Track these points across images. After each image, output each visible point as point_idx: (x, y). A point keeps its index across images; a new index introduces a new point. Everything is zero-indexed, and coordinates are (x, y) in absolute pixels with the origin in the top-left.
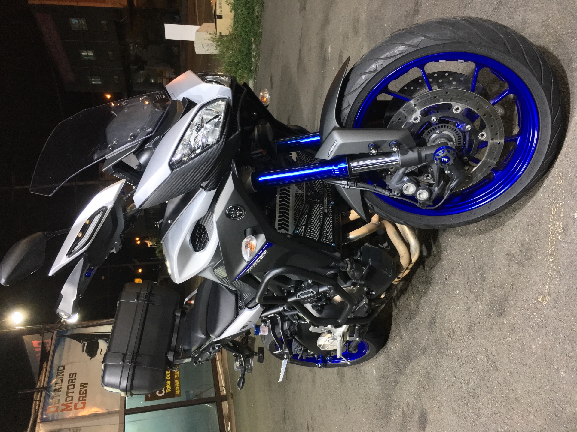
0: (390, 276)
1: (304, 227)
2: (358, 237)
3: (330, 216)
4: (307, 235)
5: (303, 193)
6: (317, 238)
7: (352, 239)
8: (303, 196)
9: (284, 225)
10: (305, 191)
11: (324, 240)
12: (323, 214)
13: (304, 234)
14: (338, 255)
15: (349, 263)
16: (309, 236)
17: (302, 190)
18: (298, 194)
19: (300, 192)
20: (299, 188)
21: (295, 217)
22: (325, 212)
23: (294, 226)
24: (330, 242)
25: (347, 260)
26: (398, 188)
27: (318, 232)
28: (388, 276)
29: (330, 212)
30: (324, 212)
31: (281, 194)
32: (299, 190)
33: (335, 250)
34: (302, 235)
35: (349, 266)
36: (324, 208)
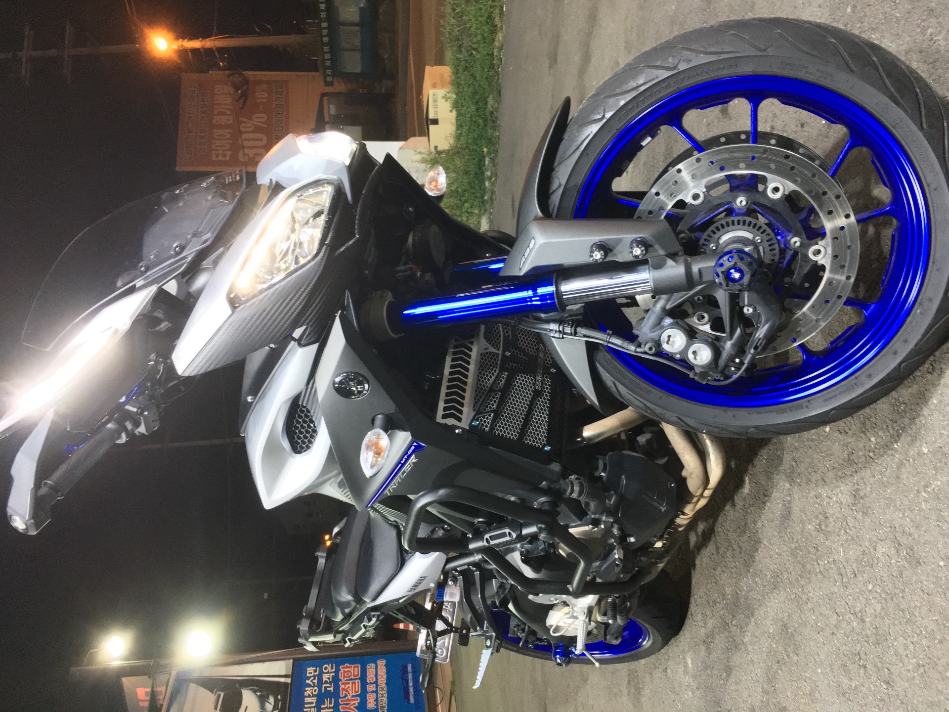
0: (663, 509)
1: (492, 415)
2: (599, 435)
3: (546, 396)
4: (498, 430)
5: (497, 351)
6: (516, 436)
7: (590, 439)
8: (498, 357)
9: (454, 411)
10: (501, 349)
11: (528, 441)
12: (532, 391)
13: (492, 428)
14: (556, 467)
15: (576, 483)
16: (501, 431)
17: (497, 346)
18: (487, 353)
19: (492, 350)
20: (490, 344)
21: (477, 395)
22: (537, 387)
23: (473, 413)
24: (541, 443)
25: (573, 477)
26: (653, 339)
27: (518, 425)
28: (660, 511)
29: (547, 388)
30: (535, 388)
31: (454, 354)
32: (489, 346)
33: (549, 458)
34: (487, 429)
35: (576, 488)
36: (535, 381)
